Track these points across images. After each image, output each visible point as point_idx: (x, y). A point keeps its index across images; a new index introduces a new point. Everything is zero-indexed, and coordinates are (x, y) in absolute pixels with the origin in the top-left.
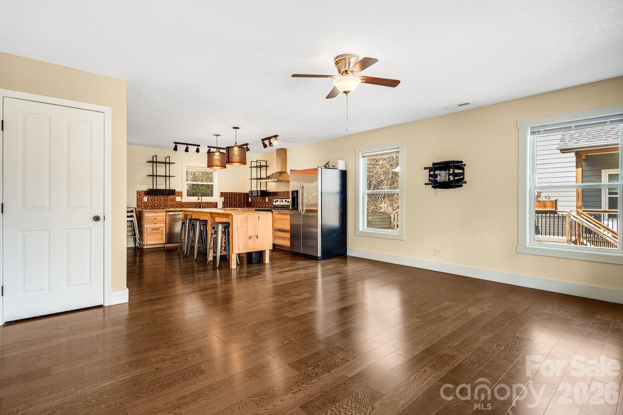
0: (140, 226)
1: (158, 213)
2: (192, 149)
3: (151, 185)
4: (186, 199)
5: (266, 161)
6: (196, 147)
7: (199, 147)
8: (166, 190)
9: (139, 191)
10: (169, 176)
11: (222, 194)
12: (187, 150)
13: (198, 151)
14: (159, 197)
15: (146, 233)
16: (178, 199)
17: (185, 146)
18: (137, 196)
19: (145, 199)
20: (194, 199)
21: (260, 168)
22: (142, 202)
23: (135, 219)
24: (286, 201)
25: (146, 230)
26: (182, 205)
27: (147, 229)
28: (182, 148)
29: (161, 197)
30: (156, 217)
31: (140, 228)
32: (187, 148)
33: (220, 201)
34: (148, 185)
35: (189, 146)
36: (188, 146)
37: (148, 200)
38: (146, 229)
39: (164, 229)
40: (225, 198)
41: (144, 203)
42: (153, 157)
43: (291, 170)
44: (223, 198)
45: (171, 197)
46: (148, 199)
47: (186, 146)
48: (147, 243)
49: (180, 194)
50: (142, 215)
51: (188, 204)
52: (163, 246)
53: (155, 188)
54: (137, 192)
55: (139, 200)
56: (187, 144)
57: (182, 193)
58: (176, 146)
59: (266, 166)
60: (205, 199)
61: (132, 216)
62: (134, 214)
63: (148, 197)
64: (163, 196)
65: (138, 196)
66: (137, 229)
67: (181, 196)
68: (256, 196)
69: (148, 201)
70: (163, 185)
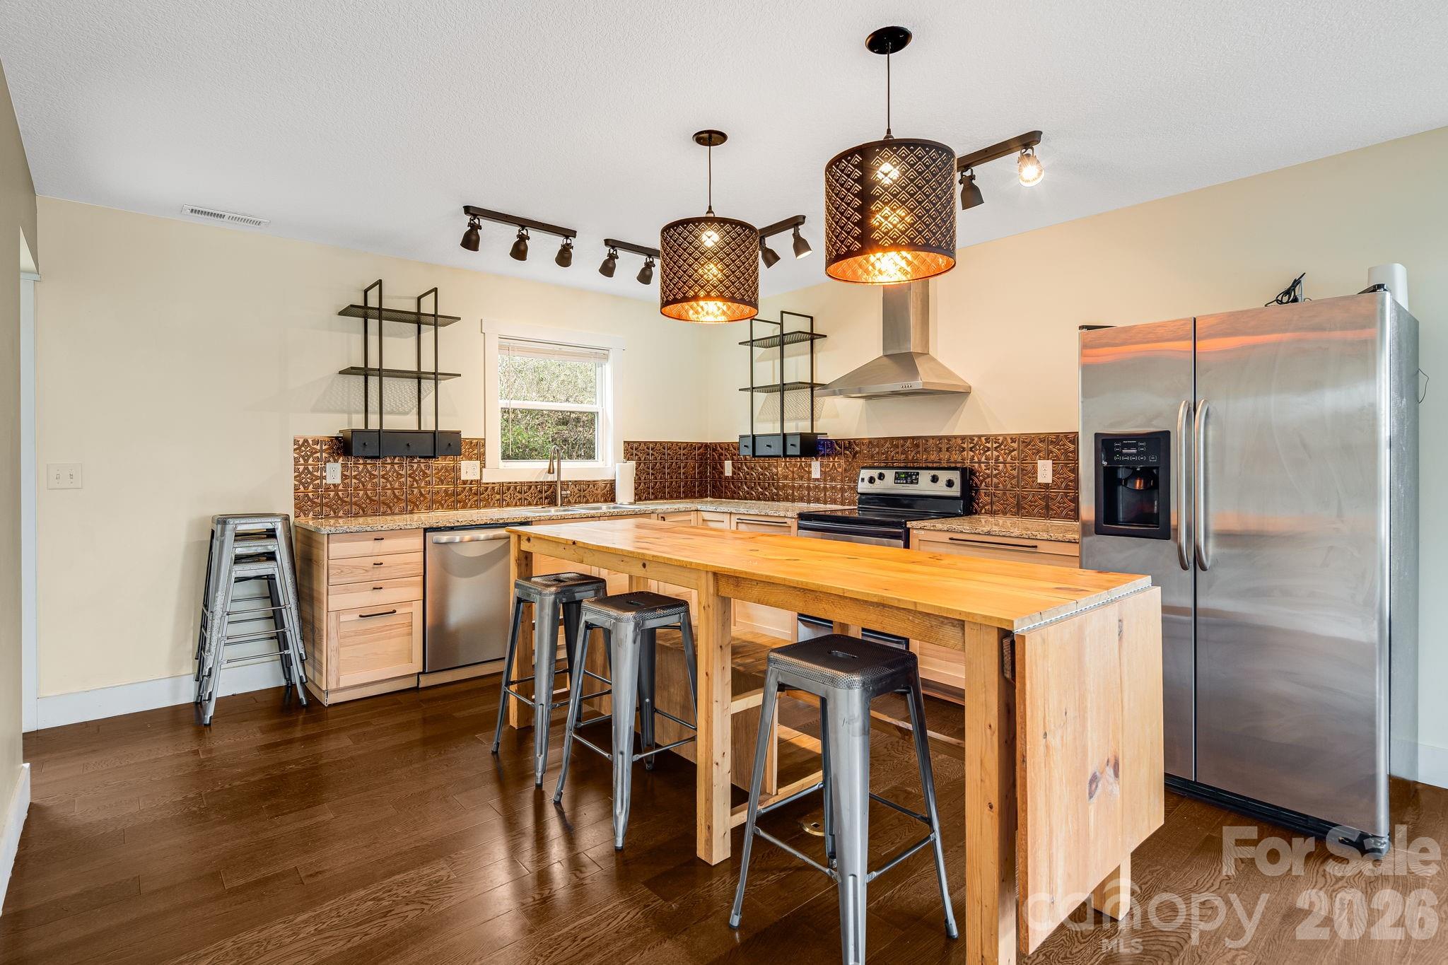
0: (306, 596)
1: (390, 537)
2: (543, 246)
3: (357, 412)
4: (500, 471)
5: (812, 318)
6: (559, 241)
7: (574, 241)
8: (419, 432)
9: (306, 441)
10: (436, 376)
11: (632, 450)
12: (519, 252)
13: (564, 258)
14: (392, 464)
15: (333, 634)
16: (468, 470)
17: (512, 232)
18: (296, 461)
19: (334, 473)
20: (532, 470)
21: (782, 344)
22: (317, 487)
23: (282, 569)
24: (935, 479)
25: (332, 623)
26: (481, 494)
27: (338, 617)
28: (498, 237)
29: (401, 465)
30: (379, 560)
31: (306, 607)
32: (522, 239)
33: (623, 474)
34: (343, 412)
35: (532, 233)
36: (524, 232)
37: (344, 477)
38: (332, 615)
39: (417, 608)
40: (638, 465)
41: (328, 489)
42: (366, 292)
43: (1089, 328)
44: (633, 464)
45: (441, 462)
46: (343, 475)
47: (515, 230)
48: (338, 681)
49: (477, 450)
50: (315, 551)
51: (509, 489)
52: (411, 683)
53: (374, 424)
54: (296, 442)
55: (305, 478)
56: (524, 223)
57: (484, 445)
58: (474, 228)
59: (813, 337)
60: (573, 470)
61: (271, 556)
62: (279, 547)
63: (344, 466)
64: (406, 462)
65: (302, 461)
66: (295, 612)
67: (481, 457)
68: (779, 456)
69: (343, 480)
70: (406, 413)
